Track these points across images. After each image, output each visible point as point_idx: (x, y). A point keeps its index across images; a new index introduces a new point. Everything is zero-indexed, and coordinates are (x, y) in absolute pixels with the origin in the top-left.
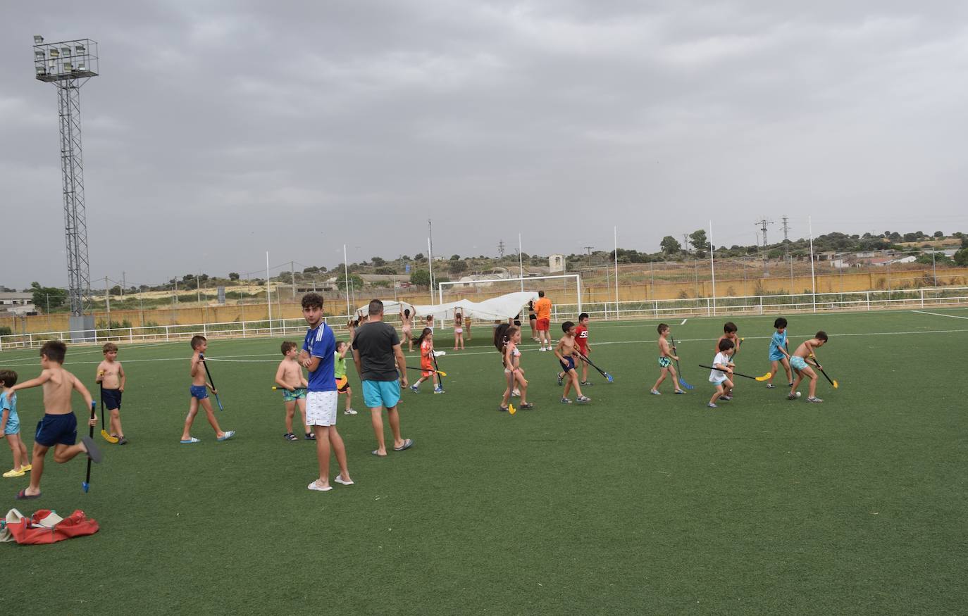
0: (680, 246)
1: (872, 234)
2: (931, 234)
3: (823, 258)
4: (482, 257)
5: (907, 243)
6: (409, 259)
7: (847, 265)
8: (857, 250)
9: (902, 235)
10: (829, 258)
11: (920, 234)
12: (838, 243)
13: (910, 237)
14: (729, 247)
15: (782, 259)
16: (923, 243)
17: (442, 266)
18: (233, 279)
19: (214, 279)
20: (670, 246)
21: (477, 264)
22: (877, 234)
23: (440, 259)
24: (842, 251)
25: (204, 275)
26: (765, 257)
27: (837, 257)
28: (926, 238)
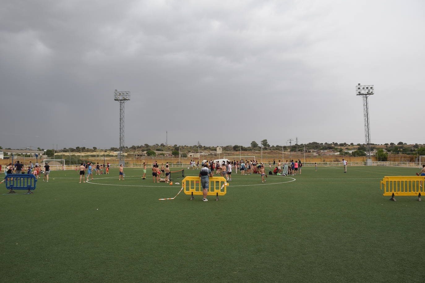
0: (258, 145)
1: (328, 143)
2: (349, 144)
3: (309, 152)
4: (185, 146)
5: (340, 147)
6: (158, 145)
7: (317, 155)
8: (321, 149)
9: (339, 144)
10: (312, 152)
11: (345, 144)
12: (315, 146)
13: (341, 145)
14: (275, 146)
15: (295, 151)
16: (346, 147)
17: (171, 148)
18: (95, 149)
19: (88, 149)
20: (254, 145)
21: (184, 148)
22: (330, 143)
23: (170, 145)
24: (316, 149)
25: (84, 147)
26: (289, 150)
27: (314, 151)
28: (347, 145)
